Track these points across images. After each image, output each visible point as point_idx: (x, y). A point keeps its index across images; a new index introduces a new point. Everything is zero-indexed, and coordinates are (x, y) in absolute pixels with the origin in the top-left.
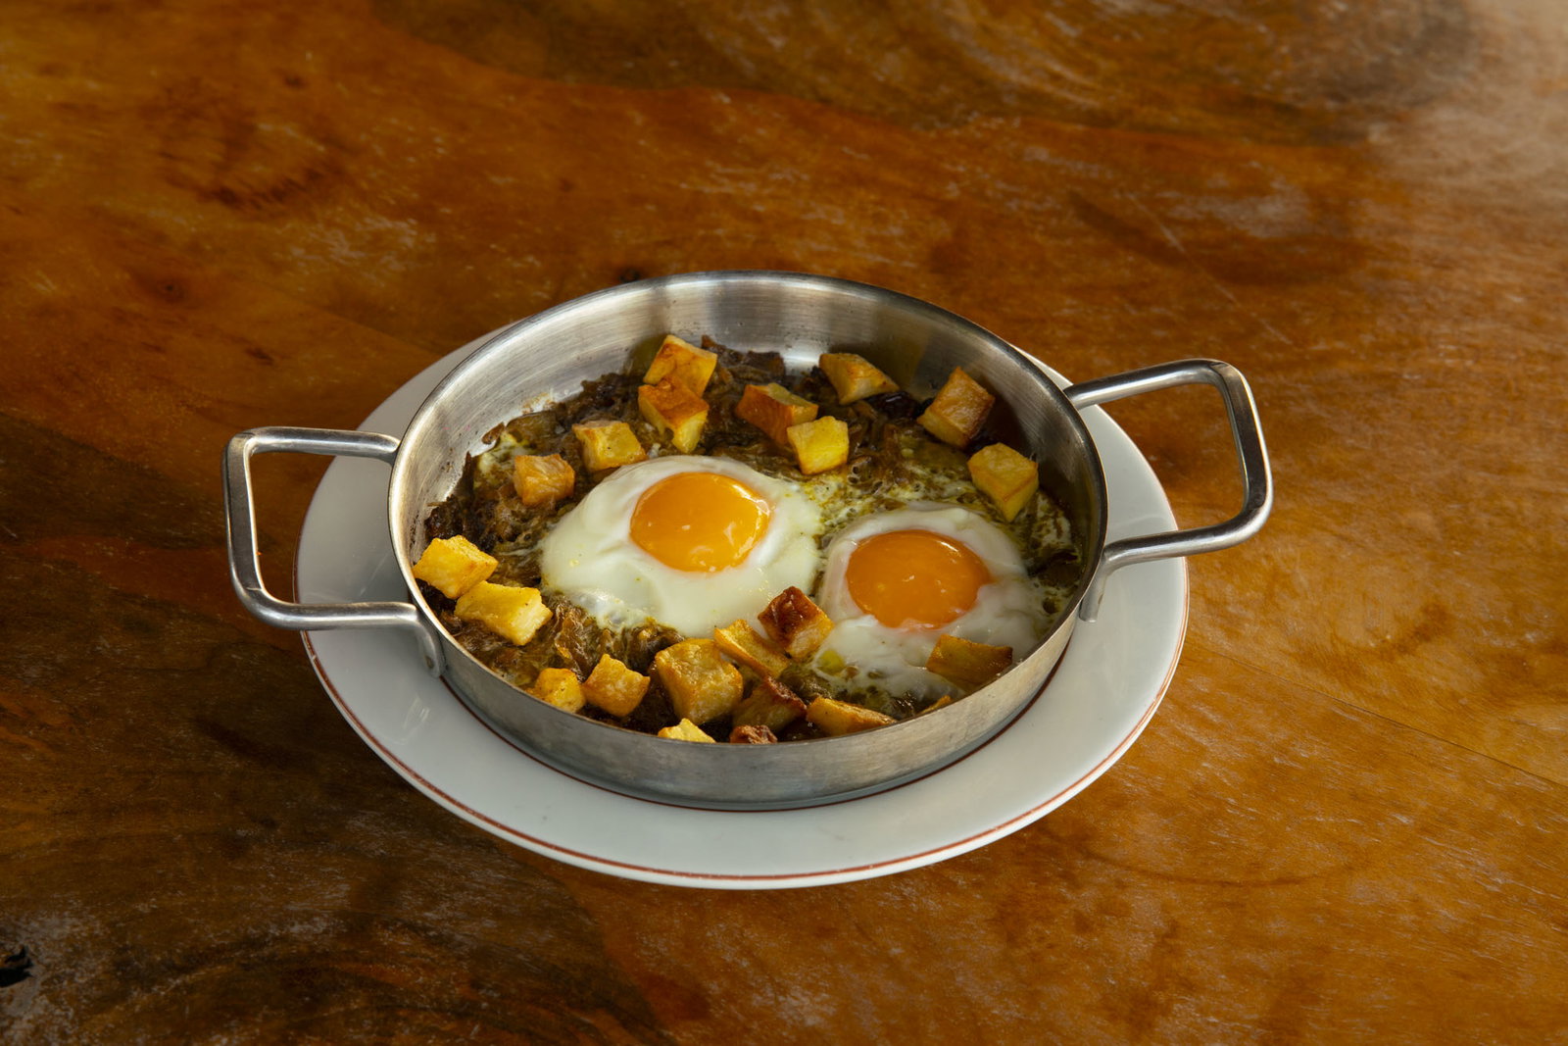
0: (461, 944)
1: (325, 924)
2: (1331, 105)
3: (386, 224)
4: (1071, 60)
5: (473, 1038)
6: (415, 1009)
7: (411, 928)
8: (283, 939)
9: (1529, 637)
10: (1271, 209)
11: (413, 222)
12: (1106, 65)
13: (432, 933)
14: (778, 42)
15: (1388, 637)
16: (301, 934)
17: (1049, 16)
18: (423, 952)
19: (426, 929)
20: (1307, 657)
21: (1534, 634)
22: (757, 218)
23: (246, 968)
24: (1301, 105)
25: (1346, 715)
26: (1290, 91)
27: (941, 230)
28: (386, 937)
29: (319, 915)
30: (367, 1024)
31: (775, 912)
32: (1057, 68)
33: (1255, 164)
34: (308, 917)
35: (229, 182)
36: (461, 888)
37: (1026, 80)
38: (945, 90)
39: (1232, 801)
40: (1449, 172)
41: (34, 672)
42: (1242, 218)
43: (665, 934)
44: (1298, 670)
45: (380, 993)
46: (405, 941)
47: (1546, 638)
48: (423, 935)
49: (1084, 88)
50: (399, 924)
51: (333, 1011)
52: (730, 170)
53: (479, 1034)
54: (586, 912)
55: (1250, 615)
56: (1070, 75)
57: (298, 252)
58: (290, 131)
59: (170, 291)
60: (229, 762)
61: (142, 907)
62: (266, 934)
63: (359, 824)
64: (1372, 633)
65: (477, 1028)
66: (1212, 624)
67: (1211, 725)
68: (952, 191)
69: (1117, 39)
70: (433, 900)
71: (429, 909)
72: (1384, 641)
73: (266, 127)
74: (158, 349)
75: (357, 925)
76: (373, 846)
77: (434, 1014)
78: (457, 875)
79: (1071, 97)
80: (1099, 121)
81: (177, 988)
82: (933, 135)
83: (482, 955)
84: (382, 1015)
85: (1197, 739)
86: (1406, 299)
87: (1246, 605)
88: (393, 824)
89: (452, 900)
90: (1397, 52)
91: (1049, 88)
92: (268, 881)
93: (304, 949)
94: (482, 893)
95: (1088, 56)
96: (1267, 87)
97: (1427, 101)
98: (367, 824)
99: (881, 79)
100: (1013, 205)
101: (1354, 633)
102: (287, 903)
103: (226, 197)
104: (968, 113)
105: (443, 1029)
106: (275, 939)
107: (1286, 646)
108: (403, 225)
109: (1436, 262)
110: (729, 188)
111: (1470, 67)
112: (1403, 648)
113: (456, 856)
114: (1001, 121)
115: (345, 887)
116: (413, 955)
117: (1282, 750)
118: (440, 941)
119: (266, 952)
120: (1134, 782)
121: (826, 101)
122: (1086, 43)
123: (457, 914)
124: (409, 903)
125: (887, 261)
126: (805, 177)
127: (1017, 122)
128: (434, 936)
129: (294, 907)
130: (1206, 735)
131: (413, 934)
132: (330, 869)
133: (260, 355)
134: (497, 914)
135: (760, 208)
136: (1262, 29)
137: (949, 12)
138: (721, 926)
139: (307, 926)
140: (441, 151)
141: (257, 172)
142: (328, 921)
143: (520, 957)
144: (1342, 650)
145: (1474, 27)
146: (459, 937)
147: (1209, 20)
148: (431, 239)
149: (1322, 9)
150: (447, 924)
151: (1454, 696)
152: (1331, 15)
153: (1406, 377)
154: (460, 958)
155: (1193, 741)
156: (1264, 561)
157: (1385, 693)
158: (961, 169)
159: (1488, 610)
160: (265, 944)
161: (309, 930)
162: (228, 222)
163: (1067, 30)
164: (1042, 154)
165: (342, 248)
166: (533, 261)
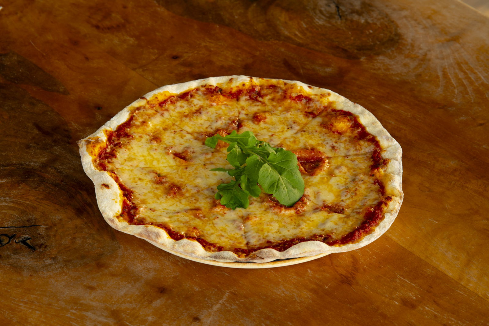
0: (63, 173)
1: (38, 164)
2: (356, 51)
3: (128, 38)
4: (302, 32)
5: (56, 190)
6: (47, 183)
7: (55, 168)
8: (28, 165)
10: (328, 70)
11: (134, 39)
12: (309, 34)
13: (59, 170)
14: (236, 17)
16: (32, 165)
17: (302, 22)
18: (55, 173)
19: (58, 169)
22: (210, 51)
23: (18, 168)
24: (349, 50)
26: (348, 47)
27: (250, 61)
28: (49, 169)
29: (38, 162)
30: (36, 183)
32: (297, 33)
33: (330, 60)
34: (35, 162)
35: (100, 25)
36: (69, 164)
37: (289, 34)
38: (269, 33)
40: (374, 69)
41: (6, 108)
42: (321, 70)
45: (42, 178)
46: (52, 171)
48: (57, 170)
49: (301, 38)
50: (53, 167)
51: (31, 180)
52: (210, 41)
53: (58, 190)
56: (299, 35)
57: (106, 40)
58: (119, 17)
59: (75, 43)
60: (36, 131)
61: (3, 154)
62: (25, 163)
63: (56, 148)
65: (58, 189)
68: (258, 53)
69: (315, 29)
70: (62, 164)
71: (60, 166)
73: (113, 15)
74: (66, 53)
75: (44, 166)
76: (56, 152)
77: (51, 185)
78: (70, 161)
79: (297, 39)
80: (300, 45)
81: (2, 169)
82: (260, 41)
83: (66, 176)
84: (40, 182)
86: (347, 93)
88: (63, 149)
89: (66, 165)
90: (378, 43)
91: (293, 37)
92: (31, 154)
93: (31, 168)
94: (73, 165)
95: (306, 32)
96: (343, 45)
97: (378, 54)
98: (57, 148)
99: (255, 28)
100: (269, 59)
102: (33, 159)
103: (97, 27)
104: (271, 38)
105: (51, 187)
106: (27, 165)
108: (132, 39)
109: (359, 87)
110: (208, 44)
111: (393, 49)
113: (72, 158)
114: (278, 41)
115: (46, 159)
116: (52, 173)
118: (60, 172)
119: (23, 167)
121: (240, 31)
122: (307, 29)
123: (66, 168)
124: (57, 164)
125: (234, 64)
126: (226, 45)
127: (281, 42)
128: (59, 171)
129: (33, 160)
131: (55, 170)
132: (45, 155)
133: (87, 59)
134: (74, 170)
135: (212, 49)
136: (350, 33)
137: (280, 18)
139: (34, 164)
140: (149, 26)
141: (107, 23)
142: (39, 164)
143: (74, 178)
145: (400, 41)
146: (64, 172)
147: (339, 29)
148: (136, 42)
149: (367, 31)
150: (63, 169)
152: (368, 33)
154: (62, 176)
158: (262, 49)
160: (24, 165)
161: (34, 165)
162: (95, 32)
163: (304, 26)
164: (283, 50)
165: (116, 41)
166: (156, 51)
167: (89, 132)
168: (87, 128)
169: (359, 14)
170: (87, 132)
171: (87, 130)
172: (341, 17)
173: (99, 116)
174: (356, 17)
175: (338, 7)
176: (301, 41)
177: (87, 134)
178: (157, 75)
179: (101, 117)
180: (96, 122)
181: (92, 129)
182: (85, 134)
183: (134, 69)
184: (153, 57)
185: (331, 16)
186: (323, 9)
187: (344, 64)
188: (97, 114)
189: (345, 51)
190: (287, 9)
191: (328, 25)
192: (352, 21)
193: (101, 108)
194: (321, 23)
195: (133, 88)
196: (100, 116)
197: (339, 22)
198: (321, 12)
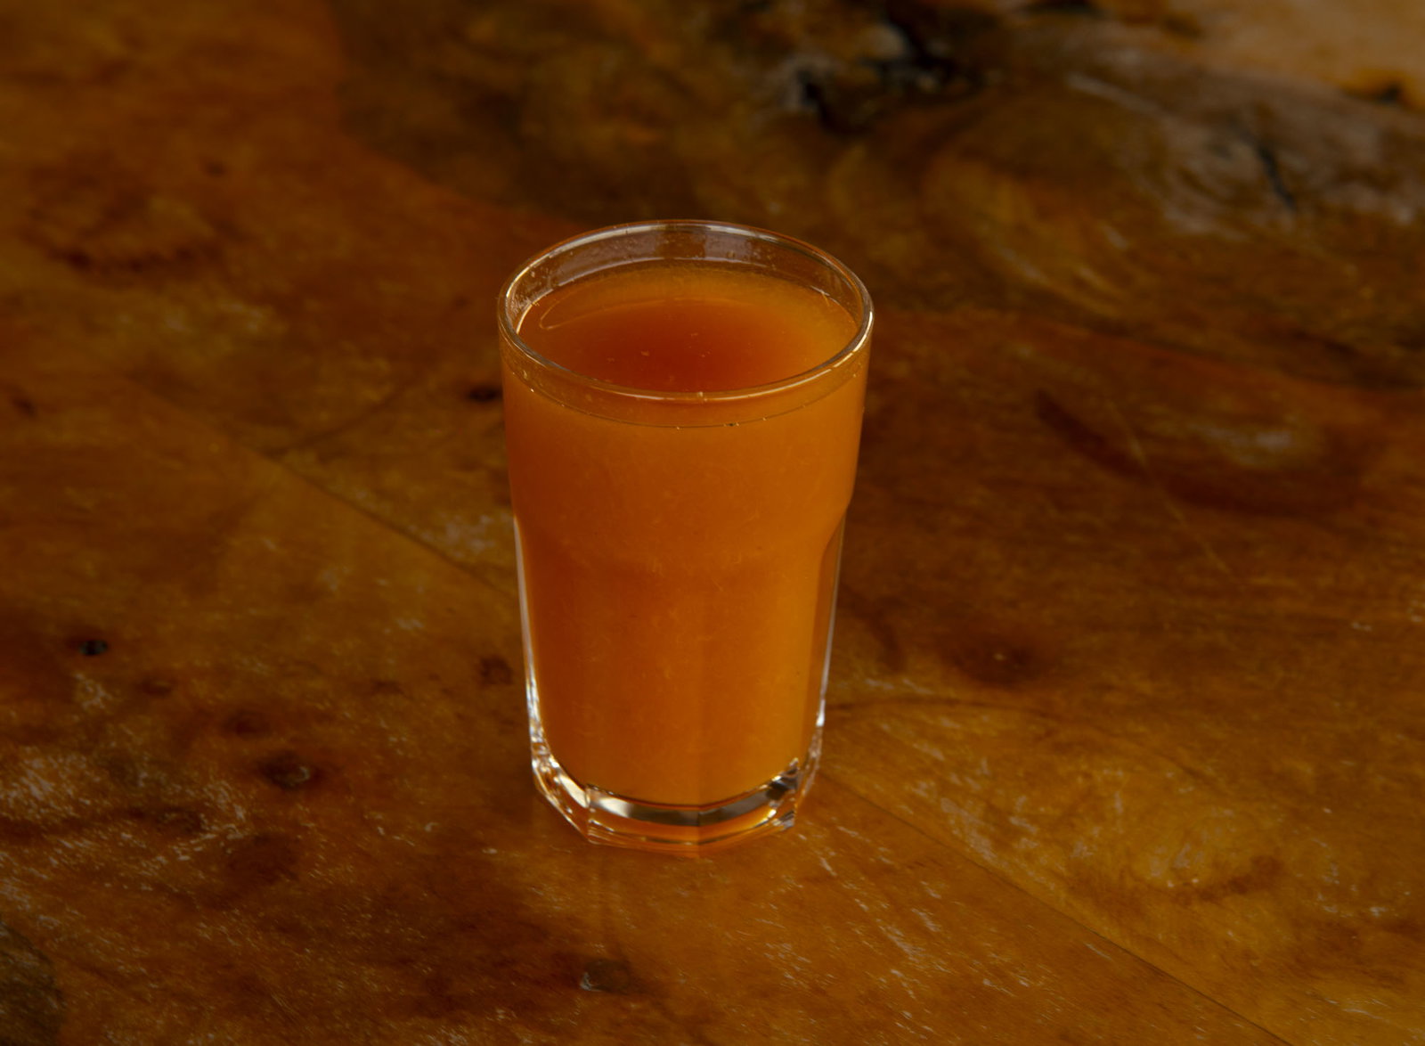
2: (1396, 353)
3: (238, 307)
4: (1109, 269)
9: (1375, 911)
10: (1273, 440)
12: (1146, 280)
15: (1195, 881)
17: (1103, 226)
20: (1084, 883)
21: (1382, 909)
24: (1361, 348)
25: (1099, 952)
26: (1353, 332)
31: (284, 1033)
32: (1086, 273)
33: (1275, 395)
35: (90, 248)
38: (945, 276)
39: (907, 1014)
42: (1233, 443)
43: (139, 1033)
44: (1063, 895)
47: (1396, 915)
49: (1109, 296)
54: (59, 995)
55: (1034, 830)
56: (1098, 282)
57: (125, 319)
58: (185, 211)
64: (1176, 872)
66: (982, 832)
67: (926, 932)
69: (1171, 257)
72: (1188, 884)
73: (159, 204)
79: (1087, 302)
80: (1108, 328)
85: (898, 944)
86: (1394, 550)
87: (1034, 820)
95: (1128, 267)
96: (1328, 325)
100: (964, 393)
101: (1155, 869)
103: (78, 260)
104: (959, 301)
107: (1062, 869)
108: (256, 312)
112: (1207, 895)
114: (994, 313)
117: (998, 973)
120: (797, 974)
122: (1132, 256)
127: (1012, 317)
130: (913, 942)
133: (26, 407)
136: (1351, 269)
138: (211, 1035)
140: (340, 253)
141: (128, 241)
144: (1130, 883)
147: (1291, 253)
148: (281, 328)
151: (1247, 955)
153: (1355, 625)
155: (893, 944)
156: (1080, 780)
157: (1160, 937)
158: (922, 351)
159: (1335, 874)
162: (66, 281)
163: (1117, 241)
164: (1025, 350)
165: (175, 321)
166: (383, 365)
167: (38, 771)
168: (28, 749)
169: (1382, 182)
170: (25, 775)
171: (27, 762)
172: (1291, 198)
173: (91, 690)
174: (1365, 200)
175: (1267, 155)
176: (1110, 312)
177: (25, 780)
178: (393, 479)
179: (102, 693)
180: (76, 718)
181: (55, 758)
182: (16, 780)
183: (274, 453)
184: (372, 395)
185: (1240, 198)
186: (1196, 166)
187: (1351, 413)
188: (80, 676)
189: (1342, 351)
190: (1022, 170)
191: (1231, 235)
192: (1350, 217)
193: (105, 645)
194: (1196, 225)
195: (270, 544)
196: (99, 687)
197: (1286, 220)
198: (1189, 179)
